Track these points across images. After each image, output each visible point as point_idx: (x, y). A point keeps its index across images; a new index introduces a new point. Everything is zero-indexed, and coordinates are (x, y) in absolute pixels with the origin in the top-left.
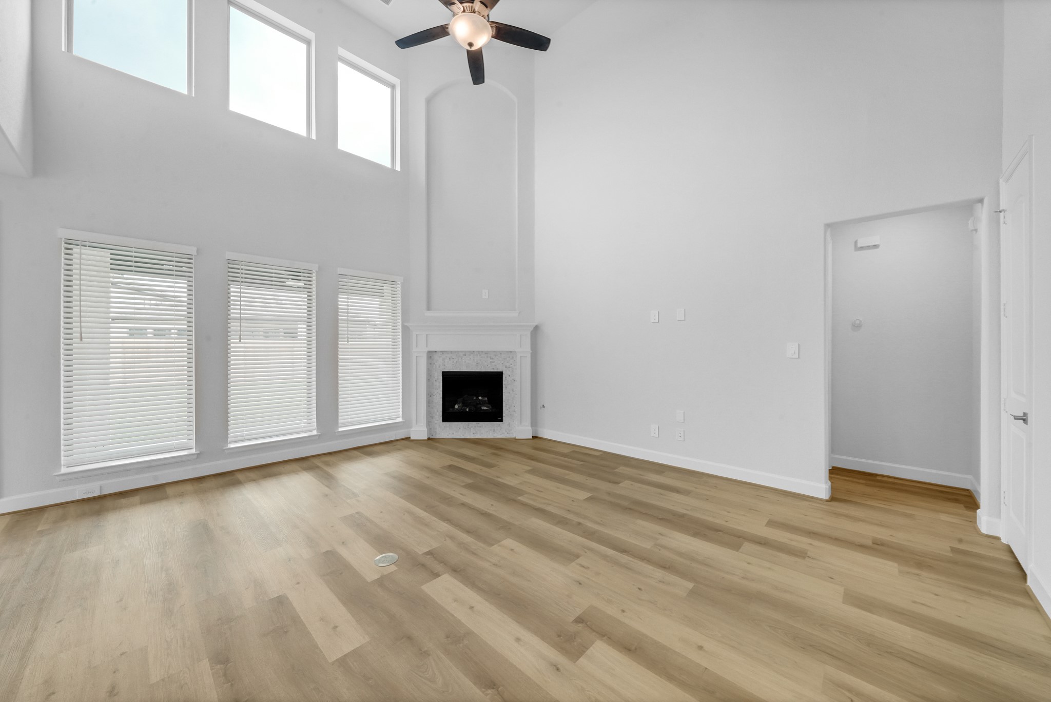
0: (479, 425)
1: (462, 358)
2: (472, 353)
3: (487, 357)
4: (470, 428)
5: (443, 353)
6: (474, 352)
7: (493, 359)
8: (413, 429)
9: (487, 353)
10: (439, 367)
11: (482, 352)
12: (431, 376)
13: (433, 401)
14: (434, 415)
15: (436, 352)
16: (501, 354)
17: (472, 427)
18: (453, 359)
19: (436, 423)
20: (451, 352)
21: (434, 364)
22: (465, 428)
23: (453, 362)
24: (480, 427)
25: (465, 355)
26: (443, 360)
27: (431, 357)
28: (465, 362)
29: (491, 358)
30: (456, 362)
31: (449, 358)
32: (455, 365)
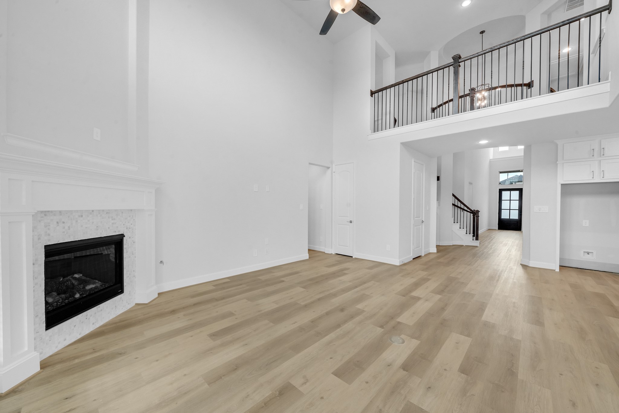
1: (77, 221)
2: (90, 214)
3: (109, 217)
5: (45, 215)
6: (93, 211)
7: (114, 219)
9: (108, 212)
11: (103, 211)
16: (122, 213)
18: (64, 223)
19: (35, 338)
20: (60, 212)
23: (64, 228)
25: (82, 216)
26: (46, 226)
28: (82, 226)
29: (113, 218)
30: (69, 227)
31: (57, 223)
32: (67, 233)
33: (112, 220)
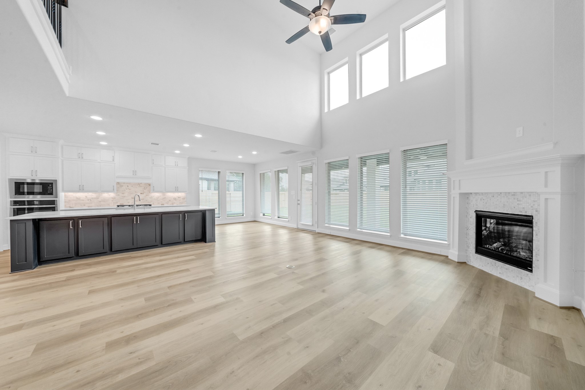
0: (505, 266)
1: (490, 200)
2: (499, 195)
3: (514, 199)
4: (497, 267)
5: (476, 195)
6: (501, 193)
7: (520, 201)
8: (451, 251)
9: (514, 194)
10: (473, 206)
11: (509, 193)
12: (468, 213)
13: (469, 234)
14: (469, 245)
15: (471, 193)
16: (530, 195)
17: (498, 266)
18: (484, 200)
19: (470, 253)
20: (482, 193)
21: (470, 203)
22: (493, 265)
23: (484, 202)
24: (507, 269)
25: (493, 196)
26: (476, 201)
27: (468, 198)
28: (493, 203)
29: (518, 200)
30: (486, 202)
31: (481, 199)
32: (485, 206)
33: (518, 201)
